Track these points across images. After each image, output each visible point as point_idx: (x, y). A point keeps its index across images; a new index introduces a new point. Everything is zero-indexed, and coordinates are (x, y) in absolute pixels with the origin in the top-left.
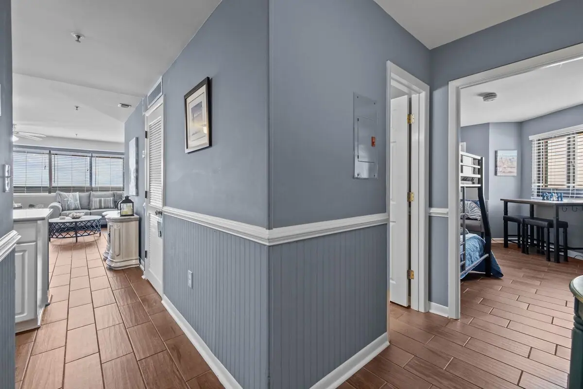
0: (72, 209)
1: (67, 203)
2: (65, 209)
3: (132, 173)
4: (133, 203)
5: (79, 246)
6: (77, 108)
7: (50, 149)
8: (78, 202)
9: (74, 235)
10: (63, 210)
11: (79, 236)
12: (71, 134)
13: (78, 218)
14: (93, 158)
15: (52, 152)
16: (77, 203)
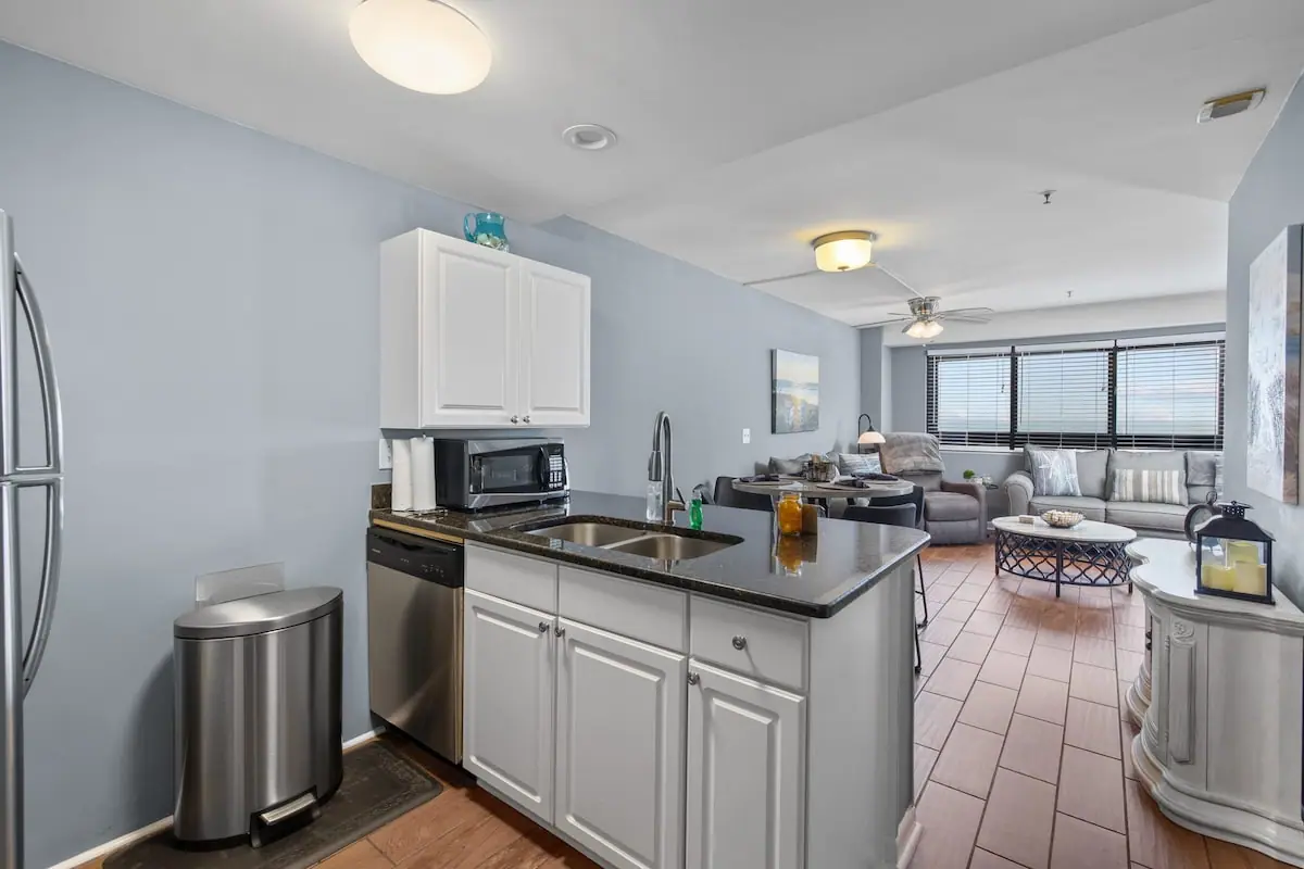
0: (1059, 492)
1: (1047, 475)
2: (1042, 491)
3: (1264, 397)
4: (1268, 541)
5: (1061, 616)
6: (1047, 196)
7: (1013, 343)
8: (1075, 476)
9: (1054, 577)
10: (1035, 494)
11: (1063, 583)
12: (1054, 295)
13: (1068, 526)
14: (1119, 354)
15: (1017, 349)
16: (1072, 480)
